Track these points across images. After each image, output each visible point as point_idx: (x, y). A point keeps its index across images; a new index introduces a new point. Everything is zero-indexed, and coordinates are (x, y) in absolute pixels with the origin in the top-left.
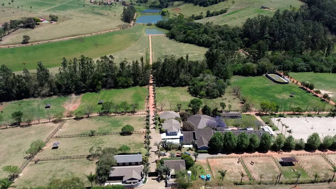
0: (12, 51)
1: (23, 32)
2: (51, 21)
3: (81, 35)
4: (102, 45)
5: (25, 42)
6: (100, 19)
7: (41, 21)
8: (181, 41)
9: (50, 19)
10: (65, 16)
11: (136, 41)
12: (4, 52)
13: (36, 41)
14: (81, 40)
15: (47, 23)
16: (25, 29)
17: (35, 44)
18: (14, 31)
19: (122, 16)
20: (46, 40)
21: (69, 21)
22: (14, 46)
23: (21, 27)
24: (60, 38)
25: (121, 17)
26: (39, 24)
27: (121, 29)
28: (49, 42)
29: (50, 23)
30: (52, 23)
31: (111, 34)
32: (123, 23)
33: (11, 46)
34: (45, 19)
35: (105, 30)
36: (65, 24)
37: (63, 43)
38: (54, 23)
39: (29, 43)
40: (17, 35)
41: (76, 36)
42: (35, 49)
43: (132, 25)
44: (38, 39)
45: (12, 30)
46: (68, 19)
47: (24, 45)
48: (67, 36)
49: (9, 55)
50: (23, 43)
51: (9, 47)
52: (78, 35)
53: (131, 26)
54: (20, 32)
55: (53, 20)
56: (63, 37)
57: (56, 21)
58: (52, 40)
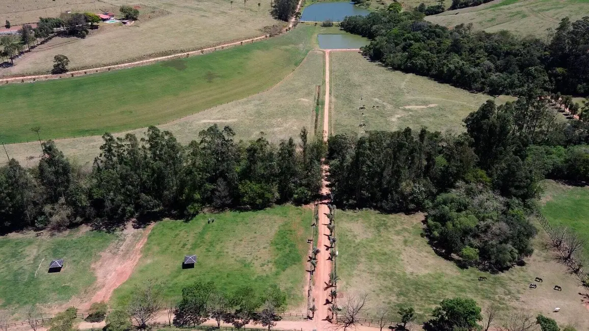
0: (28, 91)
1: (61, 44)
2: (123, 19)
3: (182, 51)
4: (222, 77)
5: (59, 69)
6: (226, 13)
7: (104, 20)
8: (396, 68)
9: (123, 16)
10: (154, 8)
11: (296, 65)
12: (10, 92)
13: (83, 68)
14: (178, 64)
15: (115, 25)
16: (65, 39)
17: (80, 73)
18: (42, 43)
19: (273, 5)
20: (105, 65)
21: (162, 18)
22: (34, 79)
23: (60, 34)
24: (134, 60)
25: (272, 7)
26: (96, 27)
27: (266, 37)
28: (109, 69)
29: (120, 25)
30: (125, 23)
31: (243, 50)
32: (272, 22)
33: (27, 79)
34: (113, 16)
35: (233, 41)
36: (153, 26)
37: (140, 73)
38: (129, 23)
39: (67, 71)
40: (47, 52)
41: (170, 54)
42: (78, 85)
43: (291, 26)
44: (88, 61)
45: (39, 40)
46: (162, 13)
47: (56, 77)
48: (150, 56)
49: (20, 102)
50: (54, 72)
51: (23, 81)
52: (175, 52)
53: (289, 28)
54: (53, 46)
55: (127, 18)
56: (141, 58)
57: (135, 19)
58: (117, 64)
